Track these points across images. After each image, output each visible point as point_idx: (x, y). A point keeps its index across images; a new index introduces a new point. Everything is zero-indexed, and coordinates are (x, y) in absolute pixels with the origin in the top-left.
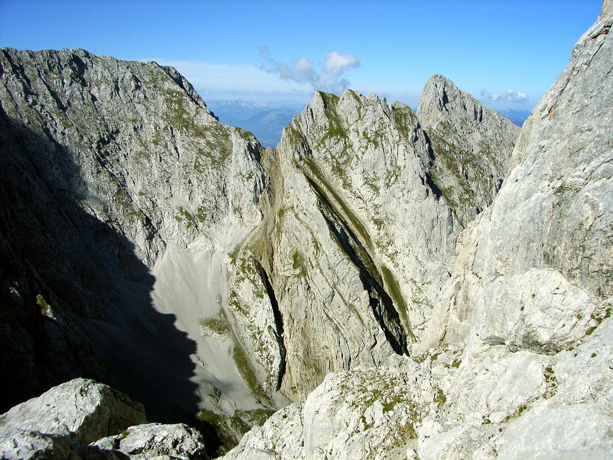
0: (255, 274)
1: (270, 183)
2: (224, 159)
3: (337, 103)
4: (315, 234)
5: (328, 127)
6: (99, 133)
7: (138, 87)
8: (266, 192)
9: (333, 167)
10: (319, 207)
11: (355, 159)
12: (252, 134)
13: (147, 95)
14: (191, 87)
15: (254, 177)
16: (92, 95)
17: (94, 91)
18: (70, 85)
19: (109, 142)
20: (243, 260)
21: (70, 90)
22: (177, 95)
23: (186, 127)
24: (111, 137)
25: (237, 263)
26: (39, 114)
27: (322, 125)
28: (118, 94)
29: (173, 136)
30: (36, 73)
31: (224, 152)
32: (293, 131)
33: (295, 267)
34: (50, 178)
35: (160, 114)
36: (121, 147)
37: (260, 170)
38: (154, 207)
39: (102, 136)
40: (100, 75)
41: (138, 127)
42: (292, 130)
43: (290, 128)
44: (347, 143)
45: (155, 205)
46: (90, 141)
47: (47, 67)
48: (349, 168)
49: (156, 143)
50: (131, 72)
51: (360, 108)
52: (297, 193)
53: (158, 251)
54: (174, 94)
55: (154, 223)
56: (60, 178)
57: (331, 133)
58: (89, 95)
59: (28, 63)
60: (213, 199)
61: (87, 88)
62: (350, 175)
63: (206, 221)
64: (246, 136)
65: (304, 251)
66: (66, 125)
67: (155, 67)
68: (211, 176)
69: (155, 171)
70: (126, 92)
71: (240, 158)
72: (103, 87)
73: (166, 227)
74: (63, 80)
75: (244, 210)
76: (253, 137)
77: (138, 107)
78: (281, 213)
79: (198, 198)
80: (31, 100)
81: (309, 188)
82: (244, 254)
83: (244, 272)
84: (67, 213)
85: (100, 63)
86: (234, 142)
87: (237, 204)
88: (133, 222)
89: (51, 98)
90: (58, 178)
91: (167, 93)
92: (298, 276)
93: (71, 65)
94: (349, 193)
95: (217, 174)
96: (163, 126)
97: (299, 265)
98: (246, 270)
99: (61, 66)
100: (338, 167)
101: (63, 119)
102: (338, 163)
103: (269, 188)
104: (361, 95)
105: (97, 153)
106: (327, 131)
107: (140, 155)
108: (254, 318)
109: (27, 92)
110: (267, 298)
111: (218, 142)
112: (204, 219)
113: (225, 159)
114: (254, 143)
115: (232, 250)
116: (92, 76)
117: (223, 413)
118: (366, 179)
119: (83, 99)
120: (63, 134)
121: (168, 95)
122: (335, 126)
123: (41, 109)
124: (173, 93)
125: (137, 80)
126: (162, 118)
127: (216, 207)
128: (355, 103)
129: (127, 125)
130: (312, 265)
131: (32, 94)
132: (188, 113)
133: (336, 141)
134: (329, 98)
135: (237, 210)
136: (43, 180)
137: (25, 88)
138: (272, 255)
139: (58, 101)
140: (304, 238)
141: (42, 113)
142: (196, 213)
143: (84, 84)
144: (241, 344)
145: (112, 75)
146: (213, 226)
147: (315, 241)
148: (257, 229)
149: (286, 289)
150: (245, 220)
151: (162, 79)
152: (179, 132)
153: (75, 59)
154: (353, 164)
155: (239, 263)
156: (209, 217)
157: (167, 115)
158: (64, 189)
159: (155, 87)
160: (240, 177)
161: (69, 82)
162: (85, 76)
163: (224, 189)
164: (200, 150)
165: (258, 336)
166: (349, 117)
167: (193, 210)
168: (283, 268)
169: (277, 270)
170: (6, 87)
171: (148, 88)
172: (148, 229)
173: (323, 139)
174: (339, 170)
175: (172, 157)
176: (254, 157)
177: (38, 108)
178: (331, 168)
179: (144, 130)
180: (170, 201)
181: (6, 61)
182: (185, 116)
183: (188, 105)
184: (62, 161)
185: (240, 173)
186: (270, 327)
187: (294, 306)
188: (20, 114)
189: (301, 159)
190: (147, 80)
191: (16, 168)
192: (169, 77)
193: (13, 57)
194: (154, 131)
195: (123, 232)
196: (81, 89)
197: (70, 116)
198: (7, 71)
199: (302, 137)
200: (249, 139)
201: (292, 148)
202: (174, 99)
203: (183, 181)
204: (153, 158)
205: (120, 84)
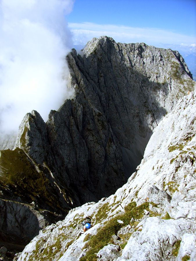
7: (161, 60)
13: (164, 63)
14: (183, 61)
16: (143, 62)
17: (145, 60)
18: (137, 57)
21: (136, 59)
23: (177, 79)
24: (147, 79)
28: (153, 62)
29: (171, 82)
30: (126, 52)
34: (123, 92)
35: (168, 72)
39: (144, 79)
40: (148, 54)
41: (158, 76)
45: (157, 109)
46: (139, 80)
47: (130, 50)
49: (163, 84)
50: (160, 53)
53: (154, 127)
54: (175, 64)
55: (155, 116)
56: (126, 93)
59: (124, 48)
61: (142, 59)
66: (132, 73)
67: (170, 51)
69: (161, 95)
70: (156, 61)
72: (148, 59)
74: (134, 55)
77: (160, 68)
80: (122, 63)
84: (125, 107)
85: (149, 49)
88: (148, 114)
89: (129, 62)
90: (125, 93)
93: (138, 49)
96: (167, 77)
99: (135, 50)
101: (131, 70)
105: (141, 85)
111: (188, 87)
116: (145, 54)
119: (140, 63)
120: (130, 76)
121: (172, 64)
123: (125, 66)
125: (161, 57)
126: (168, 74)
129: (154, 75)
131: (123, 60)
132: (179, 73)
136: (120, 93)
137: (121, 58)
139: (131, 63)
143: (141, 57)
145: (152, 54)
151: (172, 57)
152: (173, 81)
153: (140, 47)
157: (170, 73)
158: (126, 98)
159: (168, 60)
162: (142, 54)
164: (180, 90)
170: (115, 57)
171: (165, 60)
172: (152, 118)
175: (168, 90)
179: (160, 78)
180: (163, 108)
181: (117, 48)
182: (177, 74)
183: (180, 70)
184: (128, 87)
190: (166, 57)
191: (113, 88)
192: (175, 56)
193: (120, 46)
194: (164, 79)
195: (143, 118)
196: (140, 59)
197: (134, 69)
198: (117, 51)
202: (175, 66)
203: (170, 101)
204: (161, 90)
205: (155, 58)
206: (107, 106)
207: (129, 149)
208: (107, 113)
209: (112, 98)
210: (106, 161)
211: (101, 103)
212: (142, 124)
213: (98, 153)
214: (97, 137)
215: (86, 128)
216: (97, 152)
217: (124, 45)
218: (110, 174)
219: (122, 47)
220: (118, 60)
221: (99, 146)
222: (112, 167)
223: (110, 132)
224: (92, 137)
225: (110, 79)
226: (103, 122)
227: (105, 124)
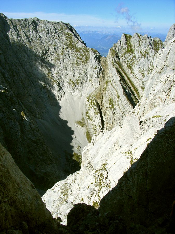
0: (95, 106)
1: (103, 71)
2: (86, 61)
3: (131, 39)
4: (118, 92)
5: (127, 49)
6: (42, 51)
7: (56, 32)
8: (102, 75)
9: (128, 65)
10: (120, 82)
11: (136, 62)
12: (97, 51)
13: (59, 35)
14: (76, 31)
15: (97, 68)
17: (41, 34)
18: (32, 32)
19: (46, 54)
20: (92, 100)
21: (32, 34)
23: (73, 48)
24: (46, 52)
25: (89, 101)
26: (22, 44)
27: (124, 48)
28: (49, 35)
29: (68, 52)
30: (21, 28)
31: (87, 58)
33: (110, 104)
34: (26, 68)
35: (64, 43)
36: (50, 56)
37: (100, 66)
38: (61, 79)
39: (43, 52)
40: (42, 28)
41: (56, 48)
43: (112, 49)
44: (134, 56)
46: (39, 54)
47: (24, 25)
48: (133, 66)
49: (62, 54)
50: (54, 26)
51: (140, 41)
52: (113, 76)
53: (62, 95)
54: (69, 35)
55: (61, 85)
56: (29, 68)
57: (128, 52)
58: (39, 36)
59: (18, 24)
60: (82, 76)
61: (38, 33)
62: (134, 69)
63: (79, 85)
64: (95, 52)
65: (114, 98)
66: (31, 48)
67: (62, 24)
68: (82, 68)
69: (62, 65)
70: (52, 34)
71: (93, 61)
72: (43, 33)
73: (65, 86)
74: (30, 30)
75: (93, 81)
76: (98, 52)
77: (56, 40)
78: (107, 83)
79: (77, 76)
80: (19, 39)
81: (117, 74)
82: (92, 98)
83: (92, 105)
84: (31, 81)
85: (43, 23)
86: (90, 54)
87: (90, 78)
88: (54, 84)
89: (26, 38)
90: (28, 68)
92: (111, 108)
93: (32, 24)
94: (133, 76)
95: (84, 67)
96: (65, 48)
97: (111, 104)
98: (92, 104)
99: (29, 25)
100: (129, 65)
101: (30, 45)
102: (129, 64)
103: (103, 73)
104: (141, 36)
105: (41, 58)
106: (126, 51)
107: (56, 59)
108: (94, 122)
110: (99, 115)
111: (85, 54)
112: (79, 84)
113: (87, 61)
114: (98, 55)
115: (88, 96)
116: (40, 28)
117: (81, 155)
118: (140, 70)
119: (37, 38)
120: (30, 51)
121: (67, 35)
122: (129, 49)
123: (23, 42)
125: (56, 29)
126: (65, 44)
127: (83, 79)
128: (138, 39)
129: (52, 47)
130: (116, 104)
131: (20, 36)
132: (74, 43)
133: (130, 55)
134: (128, 36)
135: (91, 81)
136: (23, 68)
137: (17, 34)
138: (102, 99)
139: (28, 38)
140: (114, 93)
142: (76, 81)
143: (37, 32)
144: (89, 131)
145: (47, 28)
146: (82, 87)
147: (118, 95)
148: (97, 89)
149: (106, 112)
150: (93, 85)
151: (65, 29)
152: (70, 50)
153: (34, 22)
154: (135, 64)
155: (90, 101)
156: (80, 83)
157: (66, 43)
158: (30, 72)
159: (62, 32)
160: (92, 68)
161: (32, 31)
163: (86, 73)
164: (78, 57)
165: (95, 129)
166: (135, 45)
167: (75, 80)
168: (106, 105)
169: (104, 105)
170: (11, 34)
171: (60, 32)
172: (59, 87)
173: (124, 54)
174: (130, 67)
175: (68, 60)
176: (98, 60)
178: (127, 66)
179: (58, 49)
180: (67, 77)
181: (11, 24)
182: (73, 44)
183: (74, 39)
184: (30, 61)
185: (92, 67)
186: (99, 126)
187: (108, 119)
188: (16, 44)
189: (115, 62)
190: (59, 29)
191: (15, 64)
192: (67, 28)
193: (13, 22)
194: (61, 49)
195: (50, 88)
196: (36, 34)
197: (32, 44)
198: (11, 28)
199: (116, 53)
200: (96, 53)
201: (112, 57)
202: (69, 37)
203: (71, 69)
204: (61, 60)
205: (49, 31)
206: (13, 83)
207: (44, 120)
208: (14, 89)
209: (17, 74)
210: (23, 135)
211: (5, 80)
212: (50, 94)
213: (13, 129)
214: (8, 113)
216: (11, 128)
217: (18, 21)
218: (29, 146)
219: (15, 23)
220: (14, 36)
221: (12, 121)
222: (30, 139)
223: (21, 106)
224: (3, 114)
225: (10, 56)
226: (11, 98)
227: (13, 99)
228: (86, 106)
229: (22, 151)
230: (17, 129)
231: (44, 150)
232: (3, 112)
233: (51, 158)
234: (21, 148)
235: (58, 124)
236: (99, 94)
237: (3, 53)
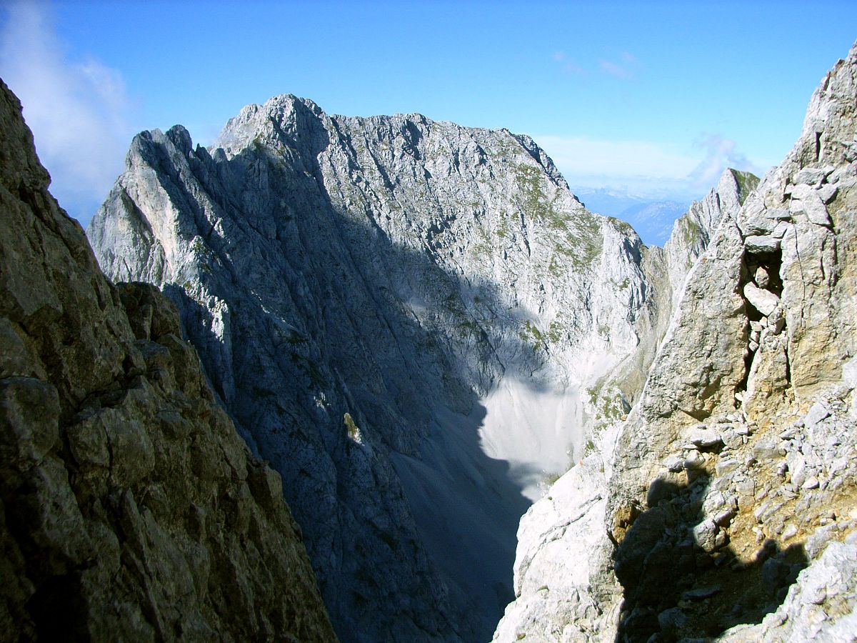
1: (652, 296)
2: (590, 259)
3: (756, 186)
6: (431, 219)
7: (482, 161)
8: (646, 308)
12: (631, 227)
13: (494, 172)
14: (551, 163)
15: (630, 286)
16: (426, 171)
17: (429, 166)
18: (401, 158)
19: (442, 231)
20: (607, 399)
21: (401, 164)
22: (533, 172)
23: (542, 214)
24: (445, 225)
25: (598, 403)
26: (362, 193)
28: (458, 170)
29: (524, 226)
30: (364, 143)
31: (591, 250)
32: (690, 224)
34: (369, 272)
35: (509, 197)
36: (456, 238)
37: (640, 277)
38: (492, 318)
39: (434, 223)
40: (437, 146)
41: (480, 213)
42: (688, 222)
43: (686, 220)
45: (495, 316)
46: (420, 229)
47: (376, 136)
49: (501, 234)
50: (476, 143)
53: (494, 377)
54: (529, 171)
55: (491, 339)
56: (381, 274)
58: (422, 170)
59: (356, 132)
60: (572, 313)
61: (420, 161)
63: (560, 342)
64: (622, 228)
66: (393, 208)
67: (506, 136)
68: (571, 282)
69: (498, 271)
70: (467, 167)
71: (613, 259)
72: (439, 160)
73: (507, 345)
74: (393, 152)
75: (614, 331)
76: (632, 231)
77: (481, 186)
79: (552, 310)
80: (355, 176)
82: (609, 391)
83: (607, 416)
84: (384, 317)
85: (439, 130)
86: (605, 237)
87: (603, 321)
88: (465, 335)
89: (378, 174)
90: (378, 274)
91: (519, 169)
93: (404, 132)
95: (580, 279)
96: (511, 213)
98: (611, 414)
99: (393, 135)
101: (390, 199)
103: (651, 302)
105: (427, 244)
107: (479, 250)
109: (353, 166)
111: (584, 236)
112: (558, 339)
113: (592, 258)
114: (632, 239)
115: (592, 384)
116: (427, 147)
119: (415, 175)
120: (388, 218)
121: (520, 172)
123: (366, 187)
124: (527, 170)
125: (482, 152)
126: (511, 201)
127: (575, 323)
129: (466, 210)
131: (358, 168)
132: (546, 197)
134: (745, 178)
135: (604, 330)
136: (361, 274)
137: (350, 161)
139: (386, 177)
141: (367, 192)
142: (548, 330)
143: (417, 157)
145: (452, 145)
146: (569, 349)
148: (630, 359)
150: (614, 345)
151: (514, 151)
152: (531, 221)
153: (409, 126)
155: (601, 402)
156: (564, 337)
157: (517, 198)
158: (383, 288)
159: (505, 161)
160: (611, 284)
161: (400, 154)
162: (419, 147)
163: (587, 300)
164: (559, 246)
167: (543, 326)
170: (330, 161)
171: (495, 162)
172: (483, 347)
175: (520, 253)
176: (631, 257)
177: (363, 185)
179: (487, 217)
180: (513, 312)
182: (541, 200)
183: (546, 186)
184: (384, 252)
185: (612, 280)
188: (342, 193)
190: (495, 152)
191: (332, 257)
192: (524, 150)
193: (341, 125)
194: (499, 218)
195: (451, 348)
196: (413, 163)
197: (398, 195)
198: (333, 141)
199: (703, 233)
200: (627, 235)
201: (687, 247)
202: (529, 177)
203: (533, 286)
204: (496, 253)
205: (460, 157)
206: (320, 317)
207: (421, 460)
208: (322, 339)
209: (336, 290)
210: (343, 503)
212: (450, 369)
213: (309, 475)
214: (296, 416)
215: (250, 388)
216: (302, 471)
217: (357, 121)
218: (364, 550)
219: (348, 128)
220: (339, 168)
221: (310, 446)
222: (370, 522)
223: (344, 397)
224: (277, 416)
225: (320, 229)
226: (311, 364)
227: (320, 368)
228: (584, 423)
229: (334, 565)
230: (324, 480)
231: (421, 573)
232: (280, 411)
233: (442, 608)
234: (333, 556)
235: (474, 482)
236: (637, 380)
237: (297, 216)
